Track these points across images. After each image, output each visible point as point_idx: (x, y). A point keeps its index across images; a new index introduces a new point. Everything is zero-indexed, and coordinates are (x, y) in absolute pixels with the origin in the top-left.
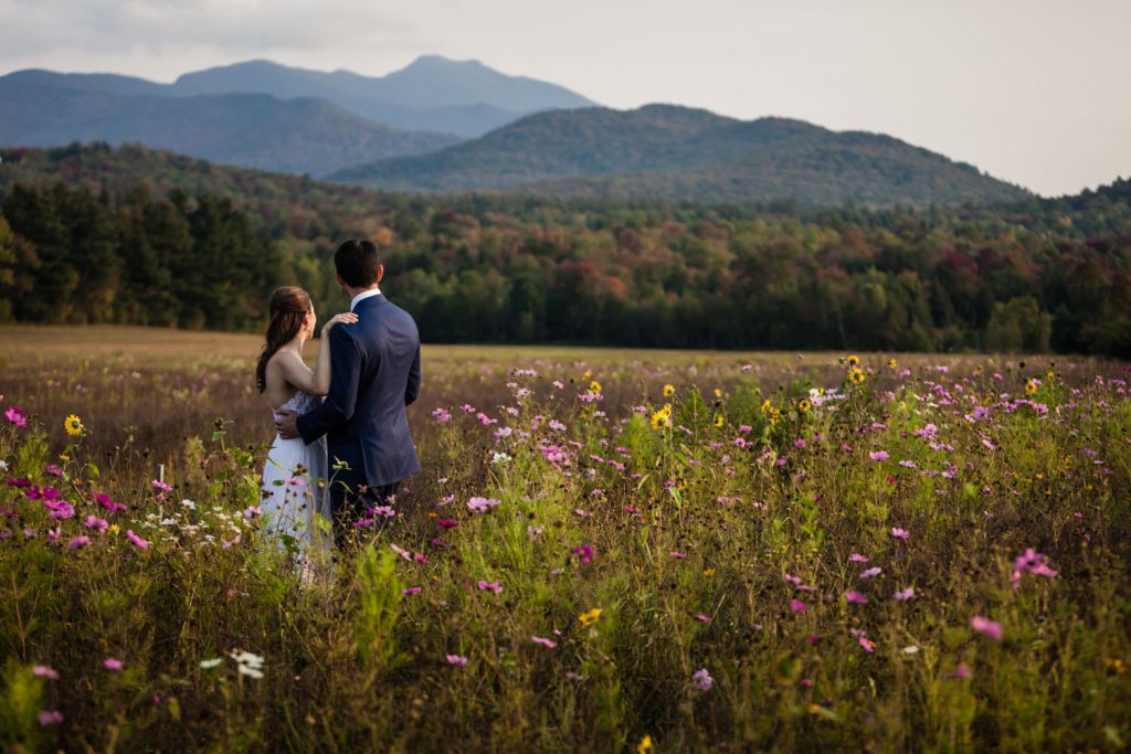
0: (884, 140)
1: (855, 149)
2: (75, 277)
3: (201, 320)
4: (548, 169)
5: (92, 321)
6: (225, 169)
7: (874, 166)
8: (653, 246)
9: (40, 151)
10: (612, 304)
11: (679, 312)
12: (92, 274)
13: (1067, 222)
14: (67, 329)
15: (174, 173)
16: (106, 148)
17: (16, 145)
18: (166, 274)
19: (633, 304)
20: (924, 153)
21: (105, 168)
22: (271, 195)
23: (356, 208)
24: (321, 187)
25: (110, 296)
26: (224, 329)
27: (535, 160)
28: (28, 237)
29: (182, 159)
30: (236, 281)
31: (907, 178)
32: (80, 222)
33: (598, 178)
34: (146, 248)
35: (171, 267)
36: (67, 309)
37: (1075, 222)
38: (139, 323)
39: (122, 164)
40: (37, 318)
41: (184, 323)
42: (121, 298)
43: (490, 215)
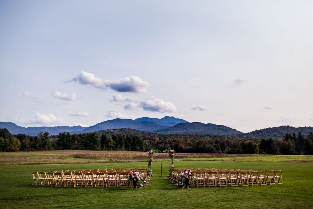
0: (223, 126)
1: (220, 127)
2: (119, 145)
3: (134, 150)
4: (181, 130)
5: (121, 150)
6: (140, 131)
7: (222, 130)
8: (189, 141)
9: (118, 129)
10: (182, 148)
11: (189, 149)
12: (121, 145)
13: (245, 137)
14: (118, 151)
15: (134, 132)
16: (126, 129)
17: (115, 128)
18: (130, 145)
19: (184, 148)
20: (229, 128)
21: (126, 131)
22: (145, 134)
23: (156, 136)
24: (152, 133)
25: (123, 147)
26: (136, 151)
27: (179, 129)
28: (114, 141)
29: (135, 130)
30: (138, 145)
31: (226, 131)
32: (120, 139)
33: (187, 131)
34: (128, 142)
35: (130, 144)
36: (118, 149)
37: (246, 137)
38: (127, 150)
39: (128, 130)
40: (115, 150)
41: (132, 150)
42: (124, 147)
43: (172, 137)
